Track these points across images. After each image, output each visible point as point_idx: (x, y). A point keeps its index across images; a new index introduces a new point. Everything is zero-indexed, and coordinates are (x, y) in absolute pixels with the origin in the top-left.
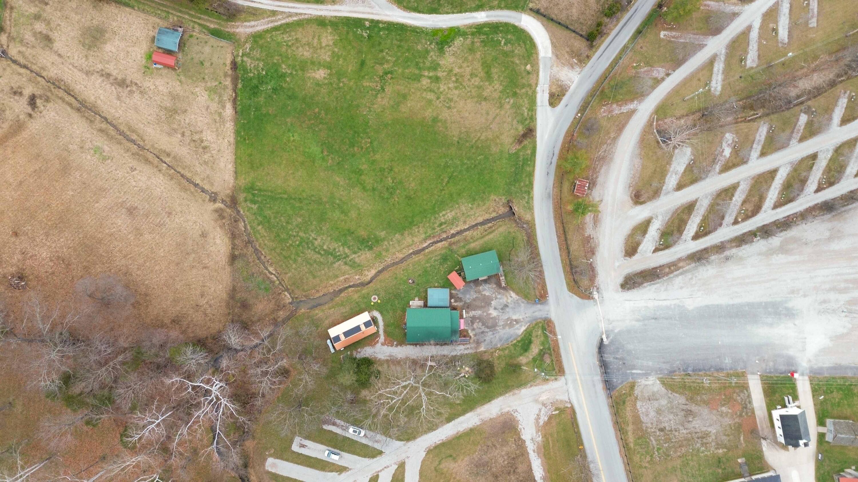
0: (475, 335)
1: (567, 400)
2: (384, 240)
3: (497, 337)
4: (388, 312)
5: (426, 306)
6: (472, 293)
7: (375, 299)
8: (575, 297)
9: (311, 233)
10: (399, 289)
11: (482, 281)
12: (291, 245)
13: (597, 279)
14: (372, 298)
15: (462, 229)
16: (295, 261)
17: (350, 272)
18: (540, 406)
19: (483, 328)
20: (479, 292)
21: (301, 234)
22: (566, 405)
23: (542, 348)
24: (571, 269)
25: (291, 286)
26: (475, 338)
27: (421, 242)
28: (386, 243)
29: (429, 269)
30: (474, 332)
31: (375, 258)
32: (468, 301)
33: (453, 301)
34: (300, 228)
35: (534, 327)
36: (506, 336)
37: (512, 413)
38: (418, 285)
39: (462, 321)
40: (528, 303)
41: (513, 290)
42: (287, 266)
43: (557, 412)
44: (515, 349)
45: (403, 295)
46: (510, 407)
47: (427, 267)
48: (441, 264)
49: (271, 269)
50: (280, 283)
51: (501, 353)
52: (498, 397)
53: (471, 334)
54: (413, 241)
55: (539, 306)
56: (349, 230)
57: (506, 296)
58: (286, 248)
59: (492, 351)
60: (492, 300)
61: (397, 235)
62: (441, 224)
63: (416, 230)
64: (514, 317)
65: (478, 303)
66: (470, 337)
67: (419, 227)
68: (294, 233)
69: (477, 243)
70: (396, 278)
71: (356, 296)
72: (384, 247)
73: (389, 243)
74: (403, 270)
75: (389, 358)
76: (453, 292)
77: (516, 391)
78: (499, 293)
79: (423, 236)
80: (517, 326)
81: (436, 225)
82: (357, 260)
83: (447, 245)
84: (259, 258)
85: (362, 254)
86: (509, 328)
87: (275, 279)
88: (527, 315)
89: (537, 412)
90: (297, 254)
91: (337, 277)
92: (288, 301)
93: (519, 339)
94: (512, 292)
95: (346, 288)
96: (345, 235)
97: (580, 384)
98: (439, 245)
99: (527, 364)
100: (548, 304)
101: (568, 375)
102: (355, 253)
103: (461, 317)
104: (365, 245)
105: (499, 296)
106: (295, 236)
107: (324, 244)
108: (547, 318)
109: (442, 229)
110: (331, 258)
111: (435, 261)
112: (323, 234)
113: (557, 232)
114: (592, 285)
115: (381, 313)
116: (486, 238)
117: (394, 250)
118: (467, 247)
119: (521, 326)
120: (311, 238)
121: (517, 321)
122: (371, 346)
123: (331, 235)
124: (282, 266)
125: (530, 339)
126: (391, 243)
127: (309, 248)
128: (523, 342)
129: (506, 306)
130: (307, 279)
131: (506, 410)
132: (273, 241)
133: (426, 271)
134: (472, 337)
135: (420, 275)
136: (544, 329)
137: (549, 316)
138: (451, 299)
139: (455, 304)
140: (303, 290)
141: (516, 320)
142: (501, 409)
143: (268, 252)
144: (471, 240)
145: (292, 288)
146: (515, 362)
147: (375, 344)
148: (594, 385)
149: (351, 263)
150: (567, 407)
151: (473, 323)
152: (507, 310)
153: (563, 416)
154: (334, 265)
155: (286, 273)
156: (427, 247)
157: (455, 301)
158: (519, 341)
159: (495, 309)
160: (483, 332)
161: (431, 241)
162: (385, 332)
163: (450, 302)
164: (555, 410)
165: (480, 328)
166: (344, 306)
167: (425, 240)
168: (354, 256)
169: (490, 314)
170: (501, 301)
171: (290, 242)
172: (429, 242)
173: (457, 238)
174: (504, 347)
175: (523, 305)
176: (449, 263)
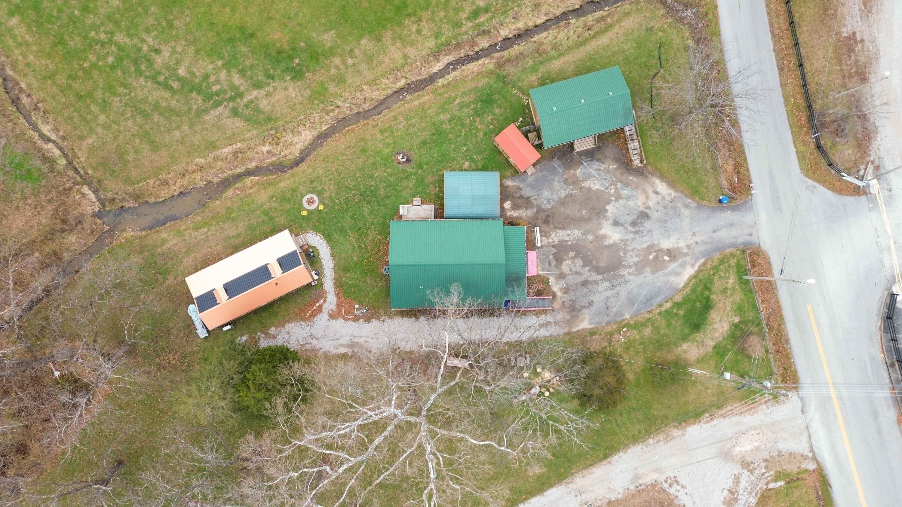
0: (566, 291)
1: (807, 452)
2: (332, 52)
3: (623, 294)
4: (346, 236)
5: (439, 214)
6: (557, 185)
7: (310, 202)
8: (821, 189)
9: (145, 36)
10: (371, 177)
11: (581, 153)
12: (94, 66)
13: (874, 145)
14: (305, 199)
15: (531, 24)
16: (105, 105)
17: (248, 135)
18: (737, 469)
19: (586, 274)
20: (575, 182)
21: (121, 38)
22: (803, 466)
23: (737, 320)
24: (811, 118)
25: (95, 169)
26: (567, 298)
27: (426, 60)
28: (337, 61)
29: (446, 127)
30: (562, 283)
31: (310, 99)
32: (547, 206)
33: (507, 205)
34: (117, 23)
35: (716, 269)
36: (645, 292)
37: (666, 486)
38: (420, 166)
39: (532, 255)
40: (699, 207)
41: (662, 177)
42: (83, 119)
43: (782, 483)
44: (669, 325)
45: (382, 192)
46: (658, 470)
47: (442, 122)
48: (477, 113)
49: (46, 129)
50: (70, 163)
51: (634, 334)
52: (626, 447)
53: (556, 287)
54: (406, 57)
55: (728, 215)
56: (242, 29)
57: (645, 192)
58: (80, 73)
59: (609, 329)
60: (609, 202)
61: (364, 41)
62: (475, 14)
63: (414, 29)
64: (666, 244)
65: (571, 211)
66: (554, 296)
67: (420, 20)
68: (103, 36)
69: (568, 58)
70: (364, 151)
71: (263, 197)
72: (333, 71)
73: (344, 62)
74: (381, 132)
75: (349, 351)
76: (509, 183)
77: (675, 432)
78: (627, 185)
79: (431, 43)
80: (673, 266)
81: (464, 15)
82: (263, 104)
83: (491, 67)
84: (15, 102)
85: (275, 89)
86: (653, 272)
87: (57, 152)
88: (698, 238)
89: (730, 483)
90: (110, 89)
91: (212, 146)
92: (89, 210)
93: (678, 298)
94: (657, 181)
95: (239, 177)
96: (231, 40)
97: (838, 412)
98: (473, 67)
99: (701, 361)
100: (751, 207)
101: (806, 391)
102: (258, 86)
103: (531, 245)
104: (283, 66)
105: (625, 192)
106: (103, 44)
107: (178, 63)
108: (750, 244)
109: (478, 25)
110: (196, 100)
111: (462, 106)
112: (176, 39)
113: (771, 25)
114: (862, 158)
115: (328, 237)
116: (593, 45)
117: (358, 81)
118: (542, 69)
119: (683, 266)
120: (145, 48)
121: (673, 254)
122: (303, 319)
123: (194, 42)
124: (71, 118)
125: (708, 299)
126: (350, 61)
127: (139, 72)
128: (689, 306)
129: (644, 216)
130: (136, 152)
131: (648, 479)
132: (49, 56)
133: (439, 132)
134: (559, 294)
135: (424, 143)
136: (741, 272)
137: (754, 239)
138: (503, 199)
139: (515, 214)
140: (128, 181)
141: (669, 252)
142: (637, 477)
143: (35, 84)
144: (553, 53)
145: (99, 174)
146: (670, 357)
147: (314, 315)
148: (875, 414)
149: (248, 112)
150: (806, 470)
151: (559, 260)
152: (647, 225)
153: (797, 493)
154: (206, 118)
155: (82, 138)
156: (441, 73)
157: (515, 207)
158: (677, 305)
159: (616, 223)
160: (585, 283)
161: (451, 58)
162: (338, 284)
163: (502, 208)
164: (776, 480)
165: (577, 273)
166: (234, 219)
167: (436, 54)
168: (255, 93)
169: (604, 237)
170: (631, 203)
171: (92, 58)
172: (446, 60)
173: (516, 49)
174: (641, 318)
175: (686, 212)
176: (497, 111)
